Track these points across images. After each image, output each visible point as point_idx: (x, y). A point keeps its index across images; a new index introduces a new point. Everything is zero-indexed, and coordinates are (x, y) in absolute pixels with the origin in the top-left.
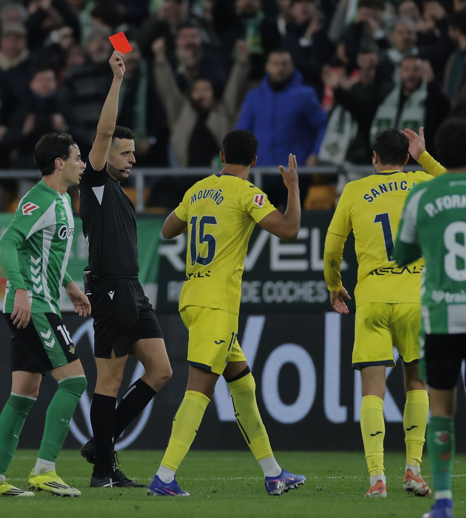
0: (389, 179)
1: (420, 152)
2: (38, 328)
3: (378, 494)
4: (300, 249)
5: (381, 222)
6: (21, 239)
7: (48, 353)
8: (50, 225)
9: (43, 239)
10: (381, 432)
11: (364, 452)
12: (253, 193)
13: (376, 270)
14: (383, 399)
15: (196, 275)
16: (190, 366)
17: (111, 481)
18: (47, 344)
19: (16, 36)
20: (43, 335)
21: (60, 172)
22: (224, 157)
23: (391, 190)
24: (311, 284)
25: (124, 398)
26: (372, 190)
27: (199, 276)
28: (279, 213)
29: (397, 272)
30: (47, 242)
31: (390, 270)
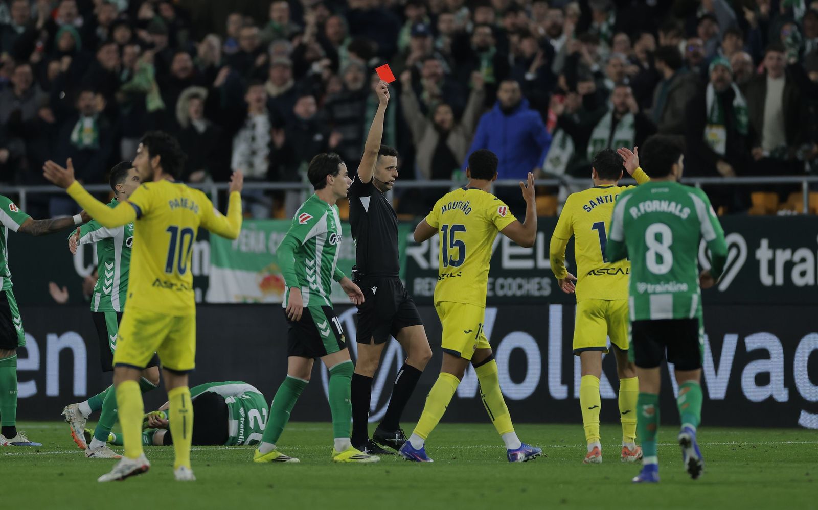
0: (606, 192)
1: (634, 168)
2: (315, 319)
3: (594, 458)
4: (528, 251)
5: (597, 229)
6: (298, 245)
7: (323, 341)
8: (322, 232)
9: (317, 245)
10: (597, 406)
11: (583, 424)
12: (497, 205)
13: (593, 271)
14: (599, 378)
15: (449, 276)
16: (444, 353)
17: (365, 450)
18: (323, 333)
19: (284, 67)
20: (320, 325)
21: (331, 187)
22: (469, 173)
23: (607, 202)
24: (537, 280)
25: (396, 383)
26: (591, 202)
27: (451, 276)
28: (518, 223)
29: (612, 273)
30: (319, 247)
31: (606, 271)
